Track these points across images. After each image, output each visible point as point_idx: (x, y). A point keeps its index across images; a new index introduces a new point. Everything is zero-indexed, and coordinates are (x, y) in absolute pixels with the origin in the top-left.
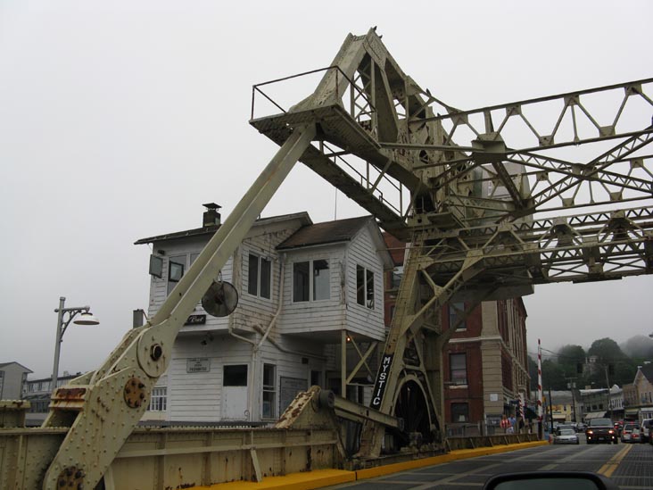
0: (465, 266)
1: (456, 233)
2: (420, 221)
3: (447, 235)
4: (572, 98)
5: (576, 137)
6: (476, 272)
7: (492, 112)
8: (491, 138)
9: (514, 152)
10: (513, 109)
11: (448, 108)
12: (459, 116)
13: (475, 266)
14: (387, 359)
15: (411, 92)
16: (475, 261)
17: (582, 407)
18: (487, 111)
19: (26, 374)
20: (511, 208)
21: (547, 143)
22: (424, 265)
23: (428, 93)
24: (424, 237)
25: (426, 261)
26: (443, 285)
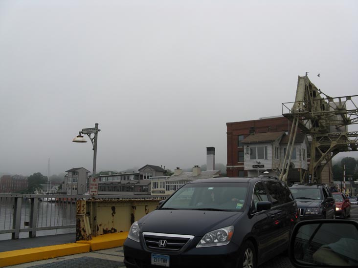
0: (332, 146)
1: (327, 135)
2: (314, 130)
3: (324, 135)
6: (335, 148)
8: (341, 108)
10: (349, 98)
11: (327, 96)
12: (330, 99)
13: (334, 147)
14: (310, 176)
15: (314, 89)
16: (334, 145)
17: (355, 190)
19: (87, 173)
20: (343, 123)
22: (318, 146)
23: (320, 90)
24: (316, 136)
25: (318, 145)
26: (324, 153)
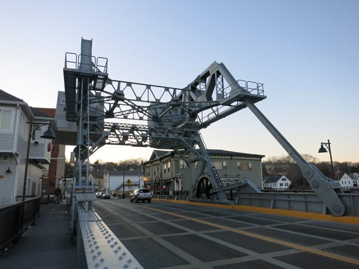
4: (149, 87)
5: (148, 100)
7: (121, 83)
8: (119, 92)
9: (126, 99)
18: (119, 82)
21: (139, 99)
